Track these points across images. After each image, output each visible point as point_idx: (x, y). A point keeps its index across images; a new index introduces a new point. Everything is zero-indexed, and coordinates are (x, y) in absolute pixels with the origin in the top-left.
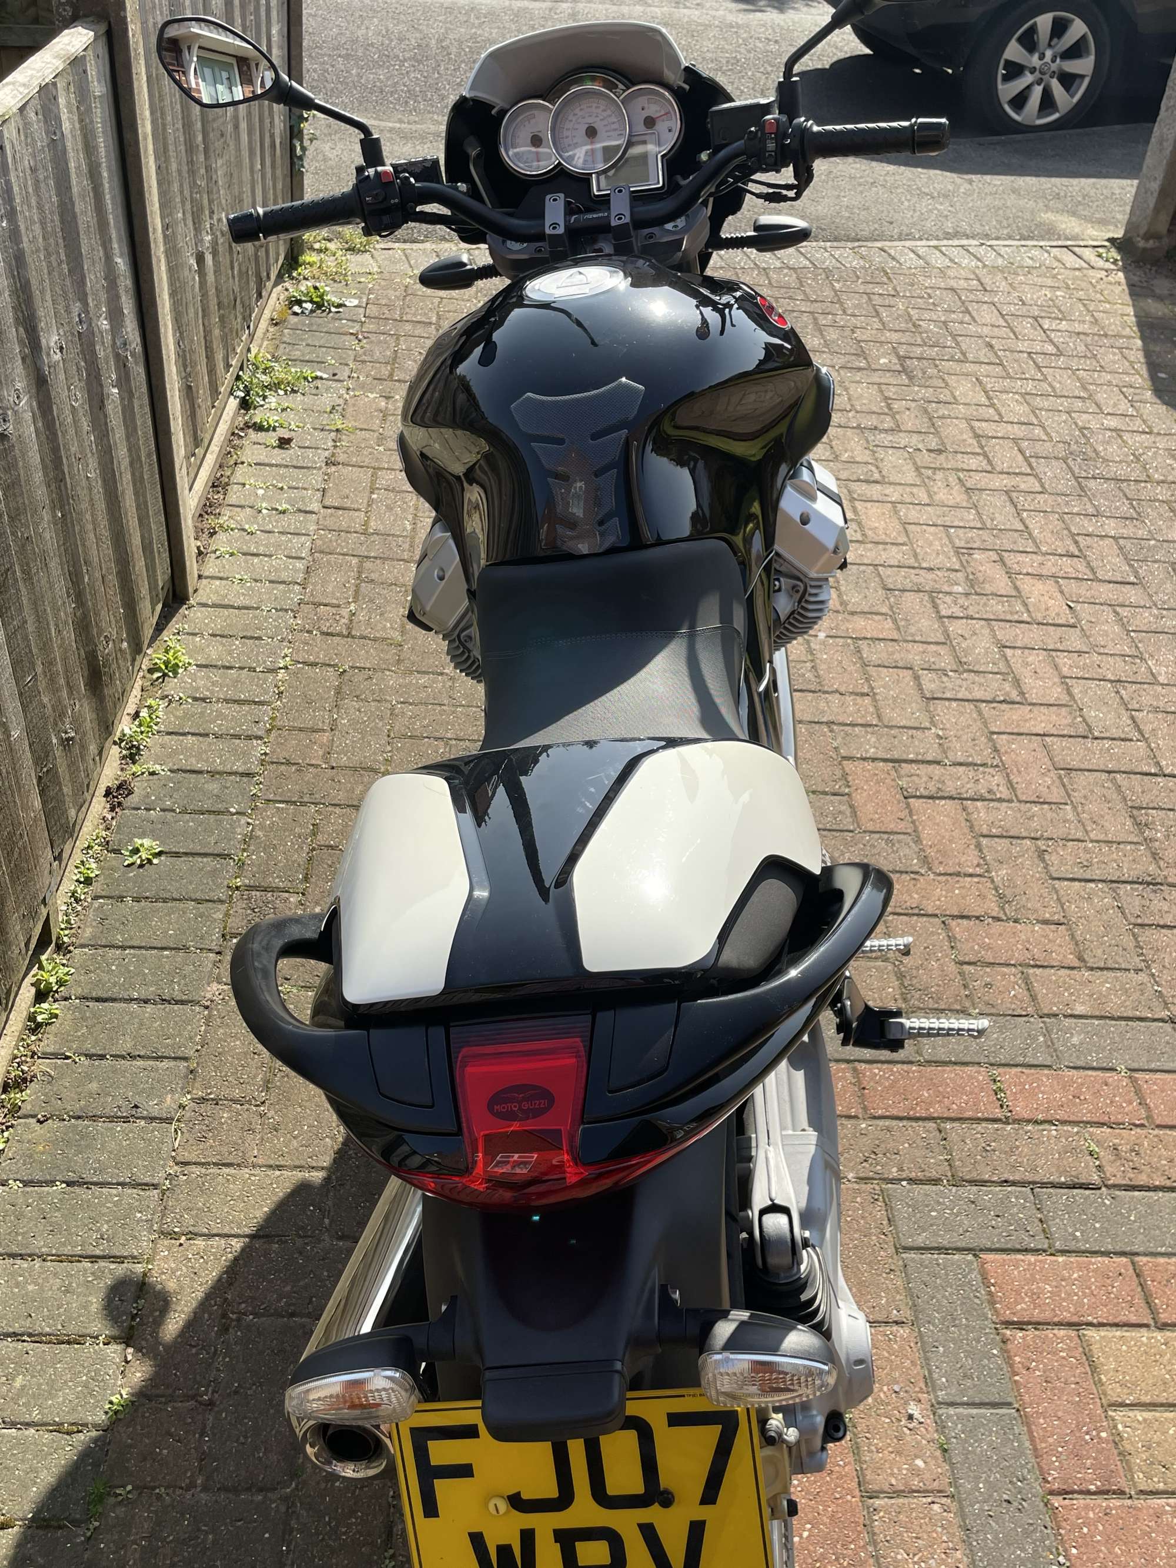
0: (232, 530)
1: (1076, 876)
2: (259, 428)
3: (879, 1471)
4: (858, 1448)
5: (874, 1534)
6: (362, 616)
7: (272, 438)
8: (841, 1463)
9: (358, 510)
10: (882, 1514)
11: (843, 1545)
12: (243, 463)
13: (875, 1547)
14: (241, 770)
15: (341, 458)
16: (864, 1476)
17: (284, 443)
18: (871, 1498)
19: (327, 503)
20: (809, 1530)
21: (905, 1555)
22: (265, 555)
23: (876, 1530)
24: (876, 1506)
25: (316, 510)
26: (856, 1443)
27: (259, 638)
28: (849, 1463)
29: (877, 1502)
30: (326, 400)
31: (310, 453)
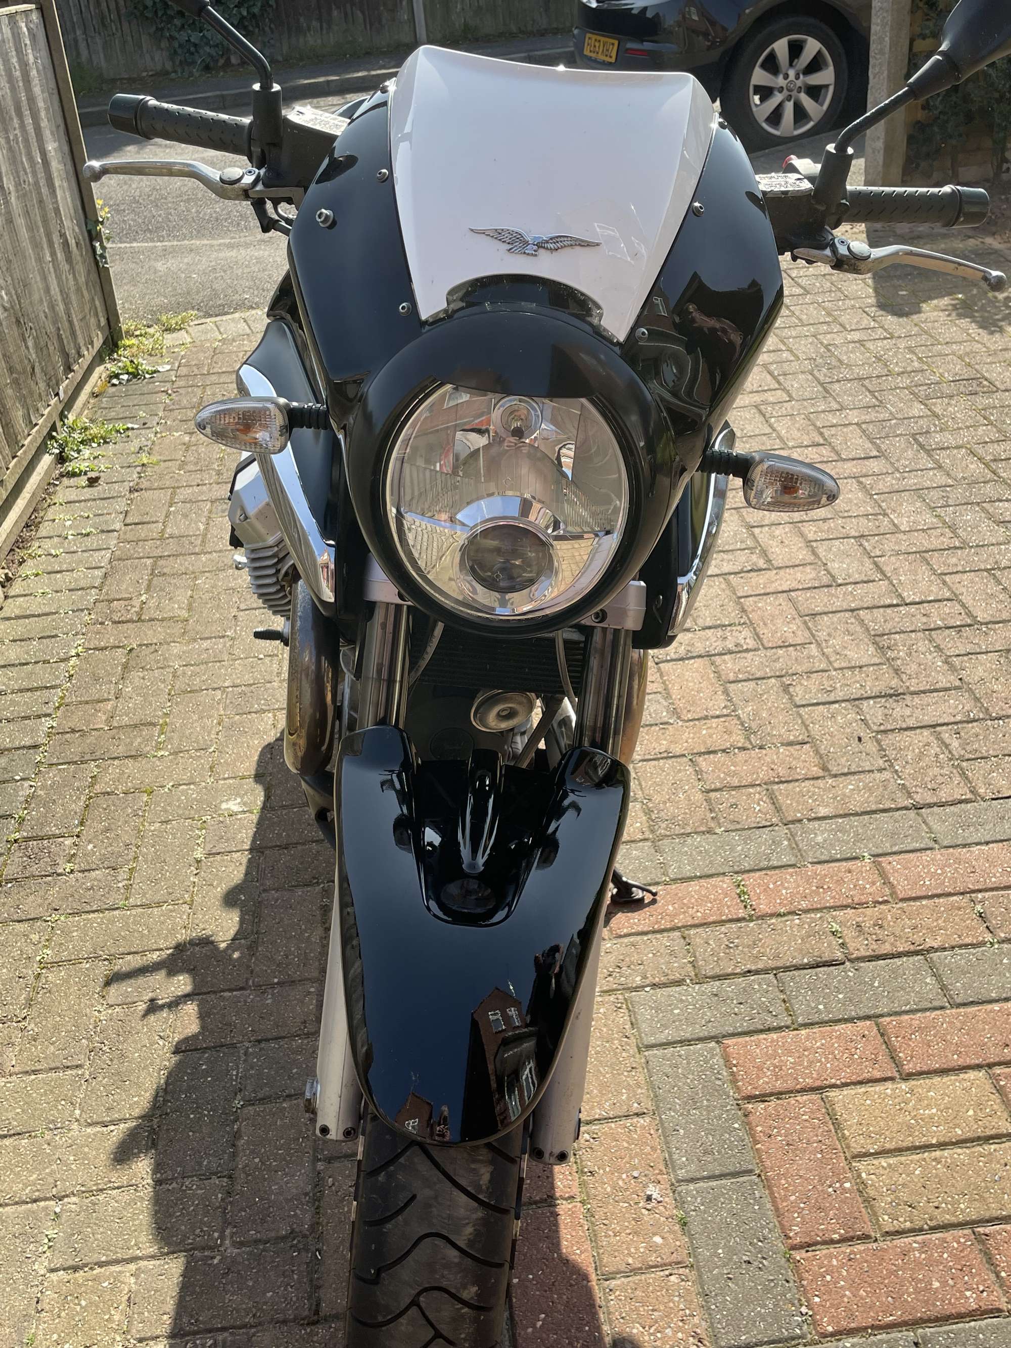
0: (39, 556)
1: (820, 701)
2: (73, 475)
3: (616, 1254)
4: (595, 1235)
5: (609, 1313)
6: (152, 603)
7: (83, 481)
8: (578, 1252)
9: (157, 522)
10: (618, 1293)
11: (577, 1329)
12: (55, 504)
13: (611, 1325)
14: (28, 744)
15: (145, 484)
16: (601, 1260)
17: (93, 482)
18: (606, 1280)
19: (128, 521)
20: (544, 1320)
21: (641, 1329)
22: (68, 571)
23: (612, 1310)
24: (612, 1287)
25: (117, 528)
26: (594, 1231)
27: (56, 636)
28: (586, 1250)
29: (613, 1283)
30: (134, 446)
31: (116, 486)
